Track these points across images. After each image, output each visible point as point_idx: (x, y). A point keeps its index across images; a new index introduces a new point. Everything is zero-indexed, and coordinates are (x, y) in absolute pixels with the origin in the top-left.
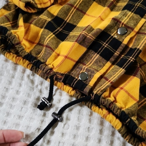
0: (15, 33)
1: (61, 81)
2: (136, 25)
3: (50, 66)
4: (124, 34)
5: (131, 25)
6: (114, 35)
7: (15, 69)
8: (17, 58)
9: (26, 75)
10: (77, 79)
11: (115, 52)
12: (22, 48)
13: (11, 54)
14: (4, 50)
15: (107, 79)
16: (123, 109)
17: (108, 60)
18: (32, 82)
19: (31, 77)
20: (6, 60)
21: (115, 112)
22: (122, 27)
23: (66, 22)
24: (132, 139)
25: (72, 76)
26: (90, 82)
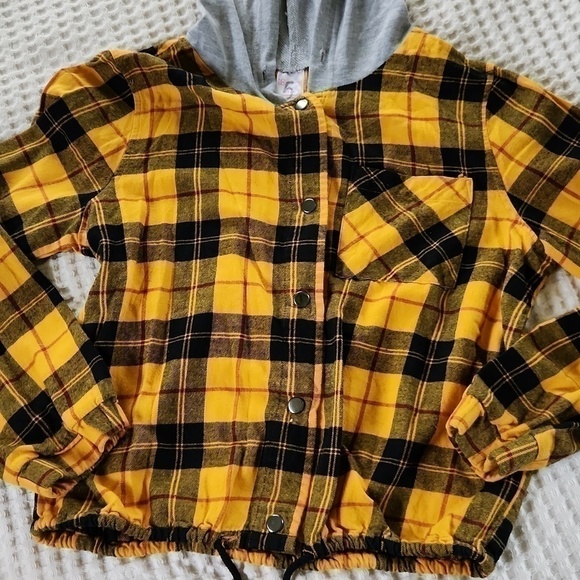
0: (110, 511)
1: (237, 547)
2: (312, 384)
3: (205, 527)
4: (302, 410)
5: (305, 388)
6: (287, 419)
7: (149, 566)
8: (141, 545)
9: (174, 565)
10: (265, 534)
11: (305, 450)
12: (137, 530)
13: (125, 547)
14: (107, 548)
15: (316, 510)
16: (364, 535)
17: (300, 471)
18: (192, 569)
19: (186, 562)
20: (123, 562)
21: (357, 548)
22: (292, 398)
23: (180, 424)
24: (402, 565)
25: (253, 532)
26: (290, 530)
